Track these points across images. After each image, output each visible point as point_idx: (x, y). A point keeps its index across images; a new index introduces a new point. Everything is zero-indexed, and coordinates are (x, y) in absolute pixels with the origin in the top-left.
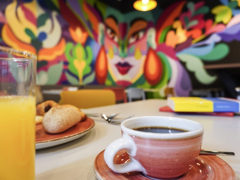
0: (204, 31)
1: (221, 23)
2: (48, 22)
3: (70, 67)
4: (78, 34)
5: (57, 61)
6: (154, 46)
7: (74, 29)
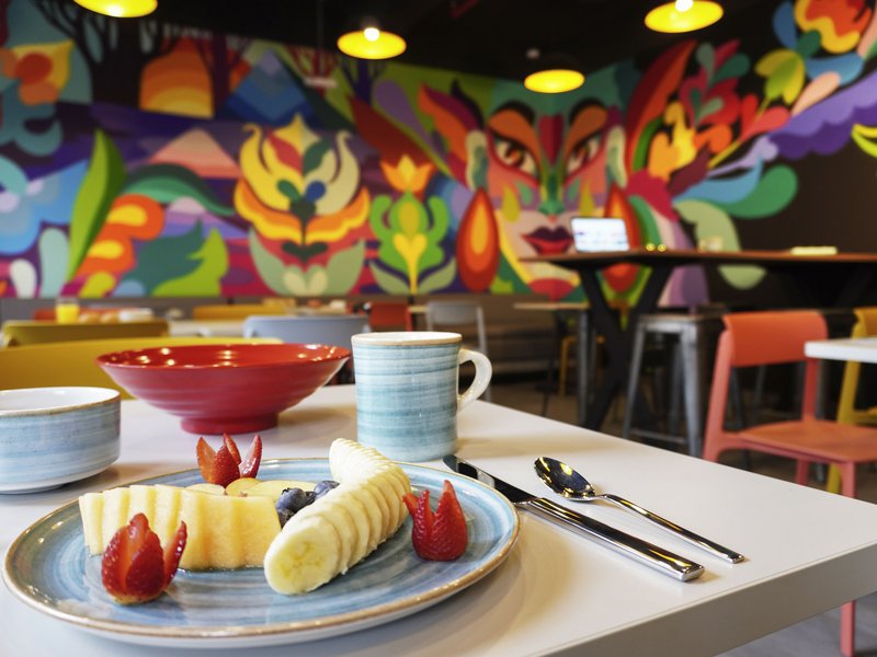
0: (736, 129)
1: (779, 102)
2: (329, 159)
3: (383, 254)
4: (407, 174)
5: (351, 239)
6: (622, 180)
7: (395, 163)
